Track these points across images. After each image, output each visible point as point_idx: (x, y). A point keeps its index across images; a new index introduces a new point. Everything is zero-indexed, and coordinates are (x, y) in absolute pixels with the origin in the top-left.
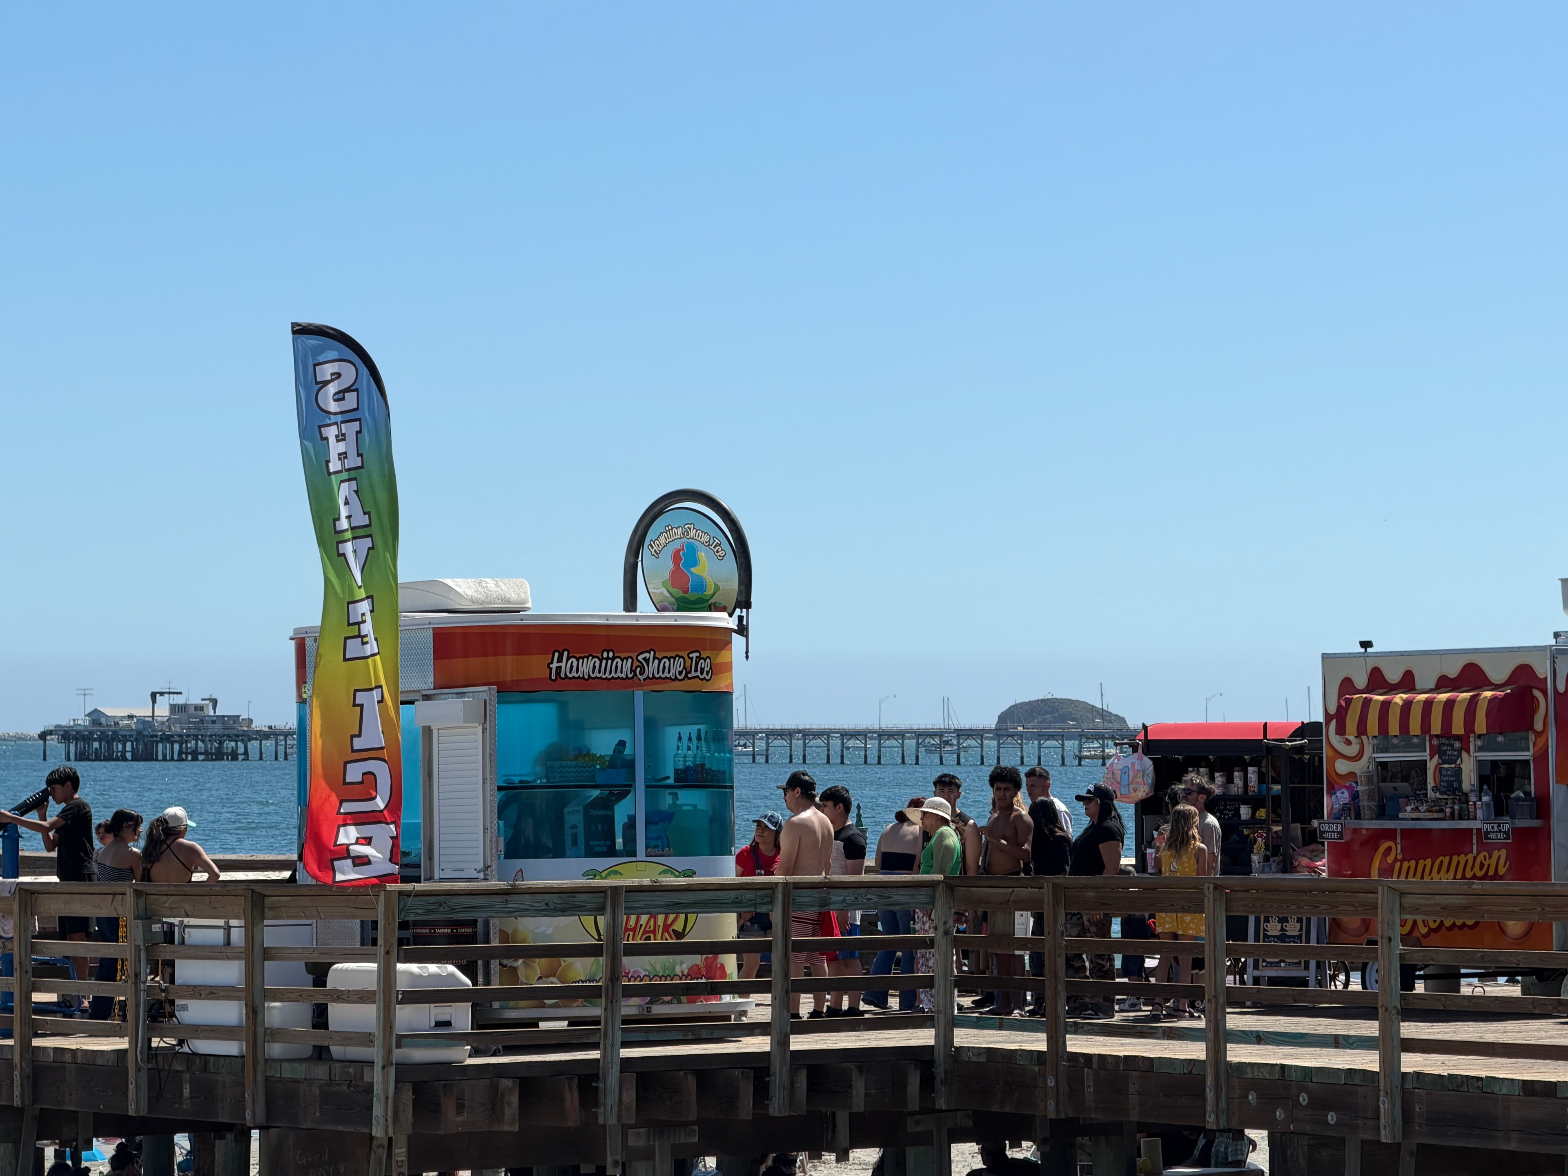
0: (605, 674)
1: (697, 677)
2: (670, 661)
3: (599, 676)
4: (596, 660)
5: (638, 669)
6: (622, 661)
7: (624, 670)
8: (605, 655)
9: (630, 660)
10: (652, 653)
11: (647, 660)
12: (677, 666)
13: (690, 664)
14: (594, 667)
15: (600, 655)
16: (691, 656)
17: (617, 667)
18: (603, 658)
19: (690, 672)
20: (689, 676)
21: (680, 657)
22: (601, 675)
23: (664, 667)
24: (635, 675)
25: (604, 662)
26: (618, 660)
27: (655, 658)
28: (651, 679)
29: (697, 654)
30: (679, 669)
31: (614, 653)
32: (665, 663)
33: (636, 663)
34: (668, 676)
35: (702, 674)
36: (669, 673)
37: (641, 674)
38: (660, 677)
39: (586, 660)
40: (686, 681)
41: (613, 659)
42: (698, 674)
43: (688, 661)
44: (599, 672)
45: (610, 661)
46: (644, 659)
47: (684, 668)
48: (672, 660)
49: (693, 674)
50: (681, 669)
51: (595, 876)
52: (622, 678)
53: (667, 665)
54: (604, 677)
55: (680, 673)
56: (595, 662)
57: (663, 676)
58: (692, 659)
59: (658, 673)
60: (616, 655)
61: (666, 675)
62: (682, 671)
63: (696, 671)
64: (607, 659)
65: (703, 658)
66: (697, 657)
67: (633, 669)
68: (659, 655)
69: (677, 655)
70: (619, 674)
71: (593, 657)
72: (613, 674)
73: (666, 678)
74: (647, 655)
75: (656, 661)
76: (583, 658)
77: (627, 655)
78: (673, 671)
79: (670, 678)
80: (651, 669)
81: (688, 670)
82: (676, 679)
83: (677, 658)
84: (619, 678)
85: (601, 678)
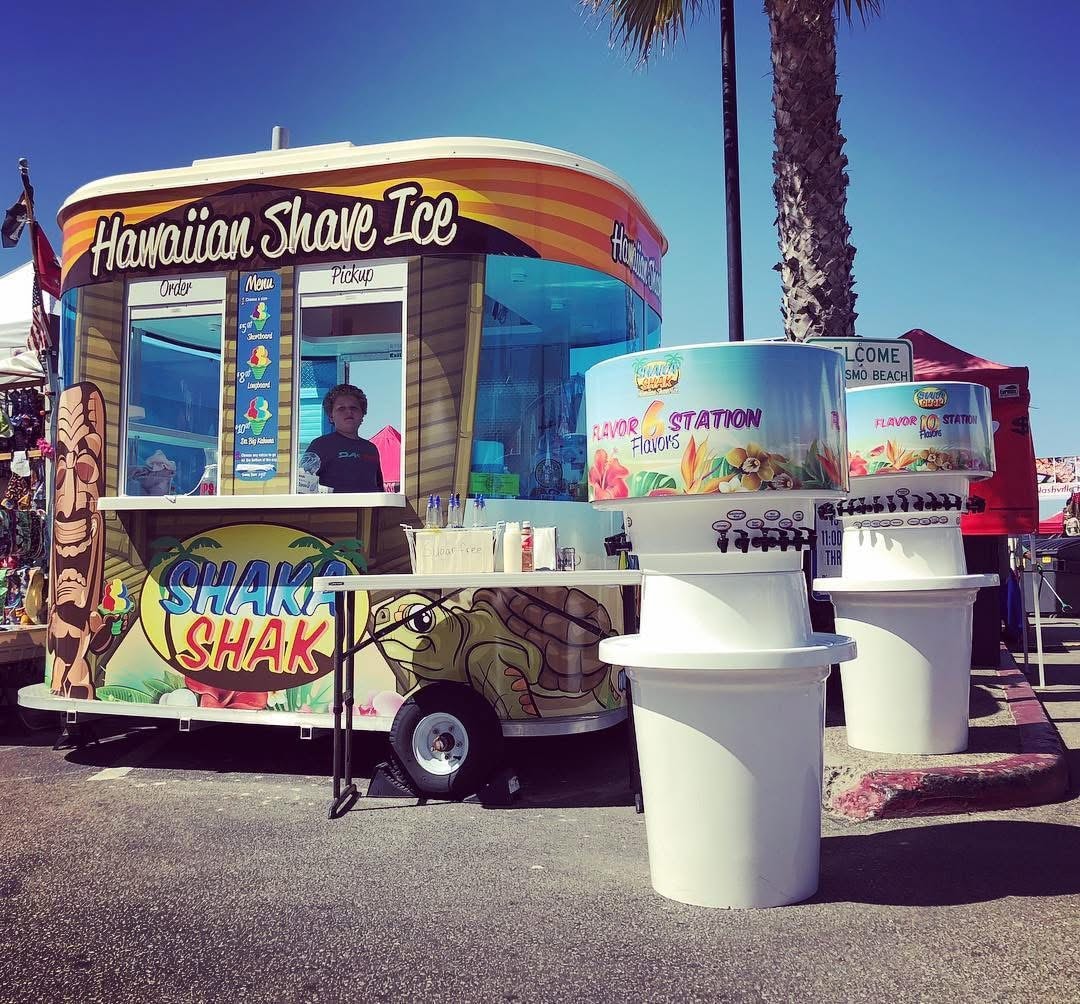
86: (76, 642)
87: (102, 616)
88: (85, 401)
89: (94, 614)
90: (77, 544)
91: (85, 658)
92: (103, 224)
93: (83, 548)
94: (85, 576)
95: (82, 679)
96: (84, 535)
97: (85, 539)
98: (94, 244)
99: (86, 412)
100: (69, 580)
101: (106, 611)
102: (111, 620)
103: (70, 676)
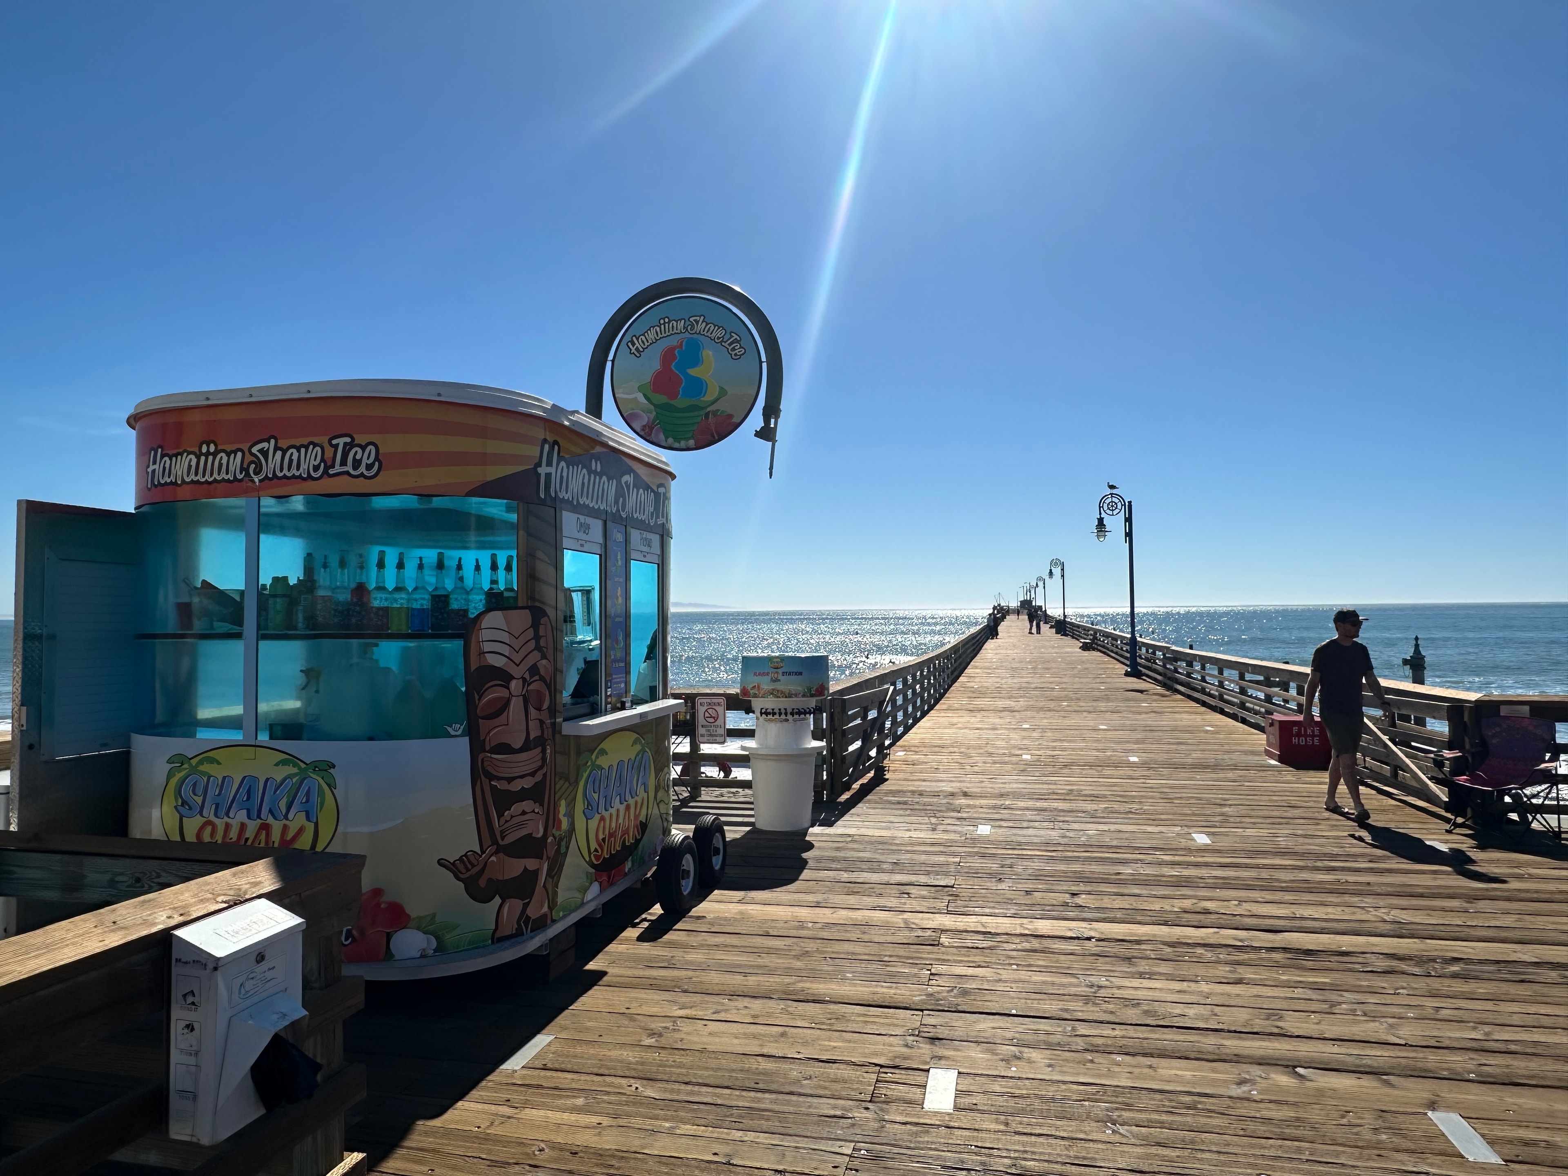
0: (204, 476)
1: (348, 473)
2: (299, 451)
3: (195, 479)
4: (192, 457)
5: (253, 466)
6: (228, 455)
7: (232, 468)
8: (204, 449)
9: (239, 454)
10: (273, 441)
11: (264, 453)
12: (311, 458)
13: (331, 455)
14: (190, 466)
15: (197, 450)
16: (334, 442)
17: (220, 465)
18: (202, 454)
19: (333, 466)
20: (331, 472)
21: (315, 445)
22: (199, 478)
23: (291, 461)
24: (248, 474)
25: (203, 458)
26: (223, 455)
27: (276, 449)
28: (271, 479)
29: (348, 440)
30: (313, 462)
31: (216, 445)
32: (292, 454)
33: (249, 458)
34: (297, 474)
35: (355, 468)
36: (298, 469)
37: (256, 473)
38: (285, 477)
39: (179, 457)
40: (326, 481)
41: (215, 454)
42: (349, 468)
43: (329, 452)
44: (196, 474)
45: (210, 458)
46: (261, 451)
47: (323, 460)
48: (303, 450)
49: (338, 469)
50: (316, 463)
51: (182, 764)
52: (228, 481)
53: (295, 457)
54: (203, 480)
55: (316, 468)
56: (191, 460)
57: (289, 474)
58: (336, 446)
59: (282, 470)
60: (220, 447)
61: (294, 471)
62: (319, 465)
63: (344, 463)
64: (208, 454)
65: (359, 446)
66: (345, 444)
67: (245, 466)
68: (283, 444)
69: (311, 443)
70: (224, 475)
71: (189, 453)
72: (215, 475)
73: (294, 477)
74: (265, 445)
75: (279, 454)
76: (176, 455)
77: (234, 447)
78: (304, 466)
79: (300, 477)
80: (271, 465)
81: (329, 463)
82: (310, 477)
83: (311, 447)
84: (223, 480)
85: (198, 482)
86: (536, 873)
87: (555, 838)
88: (535, 625)
89: (549, 840)
90: (533, 774)
91: (544, 886)
92: (547, 447)
93: (539, 777)
94: (542, 805)
95: (542, 906)
96: (540, 763)
97: (541, 768)
98: (539, 464)
99: (537, 637)
100: (524, 813)
101: (557, 833)
102: (561, 839)
103: (530, 912)
